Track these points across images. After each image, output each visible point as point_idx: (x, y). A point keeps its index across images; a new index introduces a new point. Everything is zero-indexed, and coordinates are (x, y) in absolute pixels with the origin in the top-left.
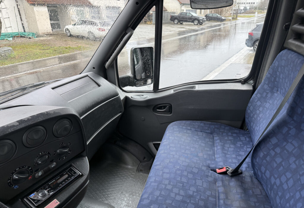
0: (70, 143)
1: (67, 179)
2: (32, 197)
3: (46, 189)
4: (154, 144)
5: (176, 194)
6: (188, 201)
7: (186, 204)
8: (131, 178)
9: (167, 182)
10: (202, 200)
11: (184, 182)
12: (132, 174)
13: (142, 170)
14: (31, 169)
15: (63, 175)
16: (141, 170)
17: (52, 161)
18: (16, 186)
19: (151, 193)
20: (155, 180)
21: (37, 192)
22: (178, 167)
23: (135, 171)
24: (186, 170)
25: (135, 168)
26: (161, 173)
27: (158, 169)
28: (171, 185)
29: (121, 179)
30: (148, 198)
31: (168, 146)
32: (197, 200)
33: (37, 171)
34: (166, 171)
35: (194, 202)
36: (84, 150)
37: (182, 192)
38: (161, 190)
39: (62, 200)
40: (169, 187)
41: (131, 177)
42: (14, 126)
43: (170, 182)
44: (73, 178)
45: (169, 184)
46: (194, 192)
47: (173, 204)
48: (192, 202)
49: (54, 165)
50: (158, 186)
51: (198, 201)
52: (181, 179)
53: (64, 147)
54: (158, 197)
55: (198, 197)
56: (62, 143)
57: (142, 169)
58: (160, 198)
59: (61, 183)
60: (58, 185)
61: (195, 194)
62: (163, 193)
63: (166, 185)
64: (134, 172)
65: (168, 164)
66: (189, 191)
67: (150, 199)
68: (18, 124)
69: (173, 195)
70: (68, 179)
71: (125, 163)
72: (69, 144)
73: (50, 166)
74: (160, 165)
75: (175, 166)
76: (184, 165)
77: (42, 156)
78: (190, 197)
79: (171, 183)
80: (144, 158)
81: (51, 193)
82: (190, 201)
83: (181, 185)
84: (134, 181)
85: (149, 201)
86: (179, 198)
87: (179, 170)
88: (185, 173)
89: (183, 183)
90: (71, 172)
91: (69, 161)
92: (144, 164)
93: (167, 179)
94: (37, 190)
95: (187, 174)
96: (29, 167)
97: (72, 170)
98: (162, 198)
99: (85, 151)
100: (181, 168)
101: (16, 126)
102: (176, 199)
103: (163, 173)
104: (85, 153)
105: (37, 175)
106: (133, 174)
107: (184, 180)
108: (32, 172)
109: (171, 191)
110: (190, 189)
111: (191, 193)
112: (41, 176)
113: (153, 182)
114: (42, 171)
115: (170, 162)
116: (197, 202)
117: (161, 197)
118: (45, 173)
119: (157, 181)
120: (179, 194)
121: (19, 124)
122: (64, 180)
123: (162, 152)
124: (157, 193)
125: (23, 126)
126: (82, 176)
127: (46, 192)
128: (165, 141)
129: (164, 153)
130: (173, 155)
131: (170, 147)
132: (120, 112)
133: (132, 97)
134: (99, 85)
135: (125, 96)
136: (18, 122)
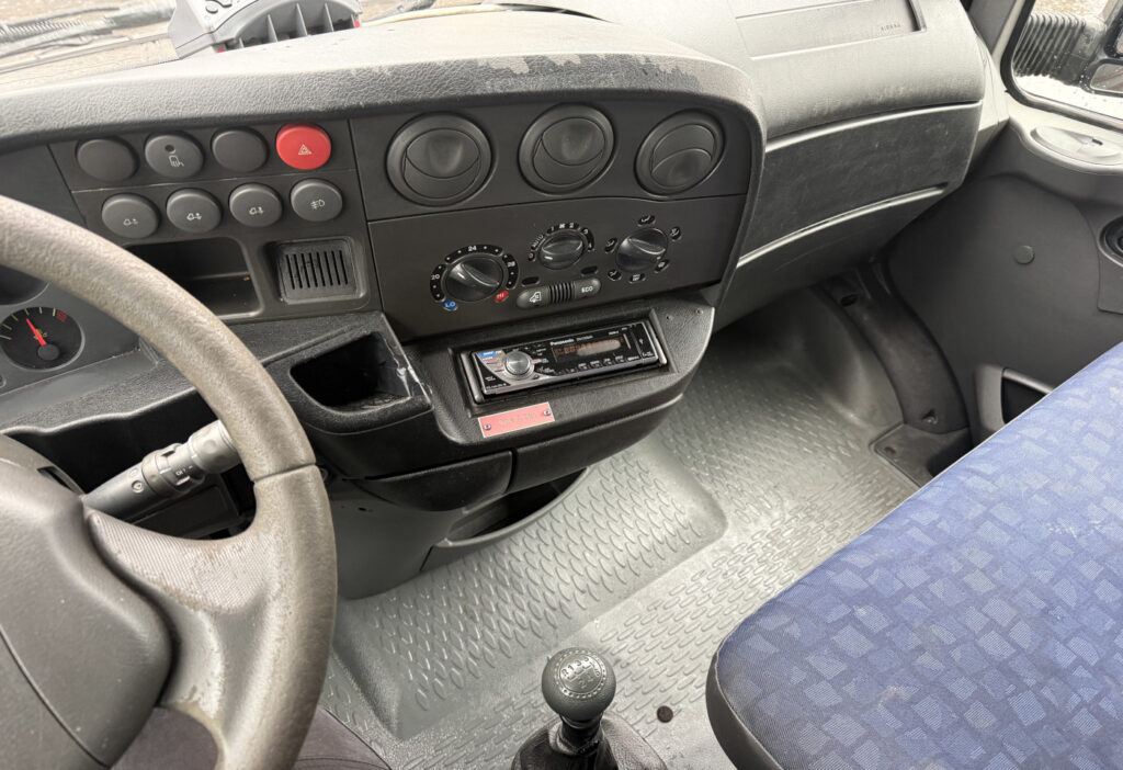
0: (678, 229)
1: (610, 354)
2: (484, 361)
3: (534, 357)
4: (1005, 381)
5: (992, 625)
6: (1030, 682)
7: (1012, 688)
8: (833, 457)
9: (980, 559)
10: (1098, 713)
11: (1059, 601)
12: (847, 447)
13: (893, 452)
14: (514, 269)
15: (604, 337)
16: (889, 449)
17: (589, 272)
18: (453, 304)
19: (888, 564)
20: (934, 524)
21: (506, 351)
22: (1073, 531)
23: (866, 443)
24: (1101, 561)
25: (873, 433)
26: (977, 510)
27: (971, 492)
28: (993, 581)
29: (798, 442)
30: (865, 573)
31: (1079, 424)
32: (1075, 700)
33: (530, 282)
34: (1006, 515)
35: (1053, 699)
36: (718, 281)
37: (1023, 634)
38: (936, 574)
39: (566, 418)
40: (980, 584)
41: (838, 454)
42: (509, 73)
43: (995, 564)
44: (632, 361)
45: (983, 571)
46: (1080, 662)
47: (957, 654)
48: (1046, 692)
49: (590, 286)
50: (932, 553)
51: (1078, 708)
52: (1053, 581)
53: (650, 237)
54: (906, 591)
55: (1088, 695)
56: (653, 218)
57: (895, 448)
58: (912, 599)
59: (588, 359)
60: (574, 361)
61: (1081, 672)
62: (938, 588)
63: (969, 567)
64: (858, 441)
65: (1030, 493)
66: (1060, 648)
67: (873, 580)
68: (525, 69)
69: (975, 620)
70: (613, 359)
71: (843, 395)
72: (674, 232)
73: (575, 285)
74: (992, 478)
75: (1059, 520)
76: (1104, 537)
77: (563, 238)
78: (1052, 671)
79: (998, 575)
80: (930, 414)
81: (544, 378)
82: (1041, 685)
83: (1043, 605)
84: (839, 473)
85: (865, 586)
86: (993, 644)
87: (1068, 540)
88: (1090, 571)
89: (1051, 604)
90: (637, 339)
91: (647, 298)
92: (915, 434)
93: (988, 547)
94: (505, 344)
95: (1098, 579)
96: (510, 258)
97: (639, 332)
98: (921, 605)
99: (719, 286)
100: (1083, 542)
101: (515, 75)
102: (981, 642)
103: (987, 516)
104: (713, 293)
105: (524, 295)
106: (852, 445)
107: (1067, 593)
108: (513, 279)
109: (980, 602)
110: (1071, 643)
111: (1064, 659)
112: (537, 305)
113: (918, 525)
114: (547, 290)
115: (1046, 491)
116: (1071, 707)
117: (922, 599)
118: (553, 300)
119: (941, 531)
120: (1005, 633)
121: (530, 74)
122: (600, 356)
123: (1035, 432)
124: (914, 577)
125: (539, 84)
126: (666, 368)
127: (530, 365)
128: (1078, 397)
129: (1042, 442)
130: (1081, 472)
131: (1086, 430)
132: (939, 186)
133: (1034, 134)
134: (916, 27)
135: (1003, 118)
136: (528, 60)
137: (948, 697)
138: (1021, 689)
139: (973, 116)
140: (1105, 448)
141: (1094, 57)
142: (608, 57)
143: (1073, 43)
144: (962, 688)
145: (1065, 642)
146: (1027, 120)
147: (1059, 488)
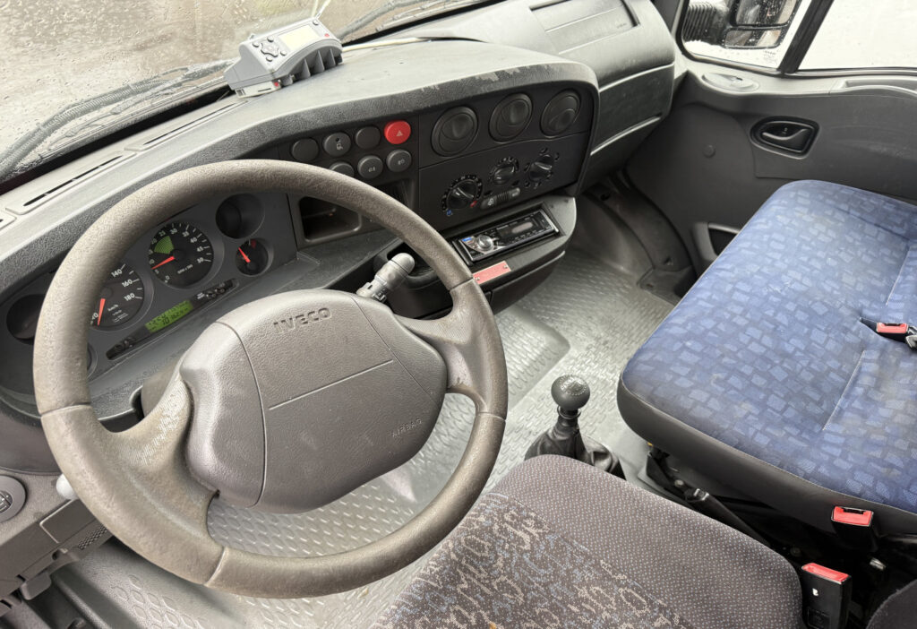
0: (558, 154)
1: (529, 231)
2: (467, 243)
3: (492, 237)
4: (711, 231)
5: (752, 340)
6: (777, 362)
7: (769, 366)
8: (618, 295)
9: (738, 310)
10: (812, 371)
11: (780, 323)
12: (624, 288)
13: (652, 286)
14: (481, 187)
15: (521, 222)
16: (649, 285)
17: (515, 184)
18: (450, 212)
19: (694, 319)
20: (710, 297)
21: (476, 236)
22: (778, 289)
23: (635, 284)
24: (795, 301)
25: (637, 277)
26: (729, 287)
27: (723, 279)
28: (747, 319)
29: (595, 290)
30: (684, 326)
31: (767, 237)
32: (799, 366)
33: (488, 194)
34: (746, 288)
35: (790, 368)
36: (575, 182)
37: (767, 341)
38: (719, 320)
39: (516, 268)
40: (741, 321)
41: (621, 293)
42: (488, 82)
43: (745, 311)
44: (541, 233)
45: (741, 315)
46: (797, 349)
47: (740, 355)
48: (785, 365)
49: (516, 192)
50: (713, 311)
51: (802, 370)
52: (775, 314)
53: (545, 161)
54: (707, 331)
55: (804, 363)
56: (547, 149)
57: (652, 284)
58: (711, 334)
59: (519, 235)
60: (512, 237)
61: (798, 354)
62: (722, 327)
63: (734, 315)
64: (630, 284)
65: (752, 275)
66: (786, 345)
67: (689, 328)
68: (496, 78)
69: (743, 339)
70: (531, 233)
71: (615, 258)
72: (556, 157)
73: (510, 192)
74: (732, 270)
75: (771, 285)
77: (505, 166)
78: (785, 355)
79: (748, 316)
80: (668, 260)
81: (500, 248)
82: (782, 362)
83: (772, 326)
84: (625, 303)
85: (685, 331)
86: (755, 347)
87: (776, 294)
88: (791, 307)
89: (777, 324)
90: (538, 220)
91: (538, 197)
92: (662, 274)
93: (739, 303)
94: (474, 232)
95: (795, 311)
96: (480, 181)
97: (539, 217)
98: (716, 336)
99: (577, 184)
100: (784, 294)
101: (492, 82)
102: (749, 347)
103: (735, 289)
104: (574, 188)
105: (484, 203)
106: (627, 286)
107: (782, 318)
108: (480, 193)
109: (744, 330)
110: (791, 341)
111: (790, 349)
112: (491, 207)
113: (702, 299)
114: (495, 197)
115: (759, 272)
116: (798, 370)
117: (716, 333)
118: (498, 203)
119: (715, 300)
120: (759, 342)
121: (500, 80)
122: (525, 232)
124: (709, 323)
125: (504, 86)
126: (556, 235)
127: (490, 241)
128: (761, 223)
129: (751, 249)
130: (774, 260)
131: (771, 240)
132: (658, 116)
133: (703, 78)
134: (634, 23)
135: (684, 71)
136: (497, 73)
137: (742, 374)
138: (774, 365)
139: (671, 71)
140: (781, 247)
141: (724, 27)
142: (531, 67)
143: (711, 20)
144: (747, 370)
145: (788, 341)
146: (698, 70)
147: (765, 270)
